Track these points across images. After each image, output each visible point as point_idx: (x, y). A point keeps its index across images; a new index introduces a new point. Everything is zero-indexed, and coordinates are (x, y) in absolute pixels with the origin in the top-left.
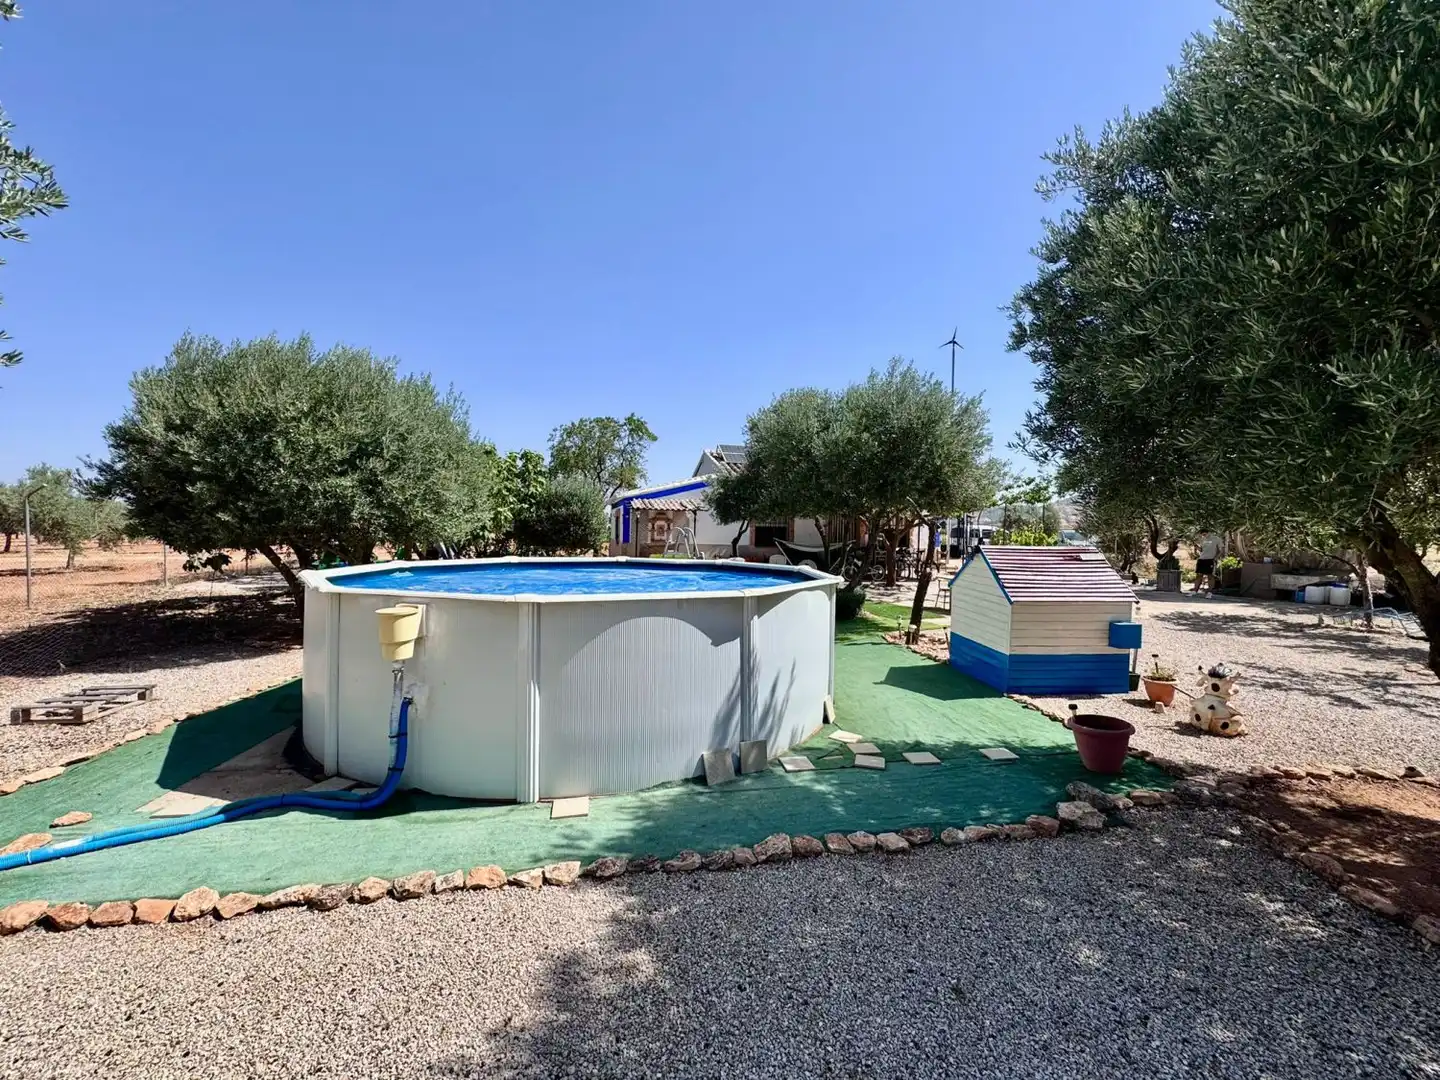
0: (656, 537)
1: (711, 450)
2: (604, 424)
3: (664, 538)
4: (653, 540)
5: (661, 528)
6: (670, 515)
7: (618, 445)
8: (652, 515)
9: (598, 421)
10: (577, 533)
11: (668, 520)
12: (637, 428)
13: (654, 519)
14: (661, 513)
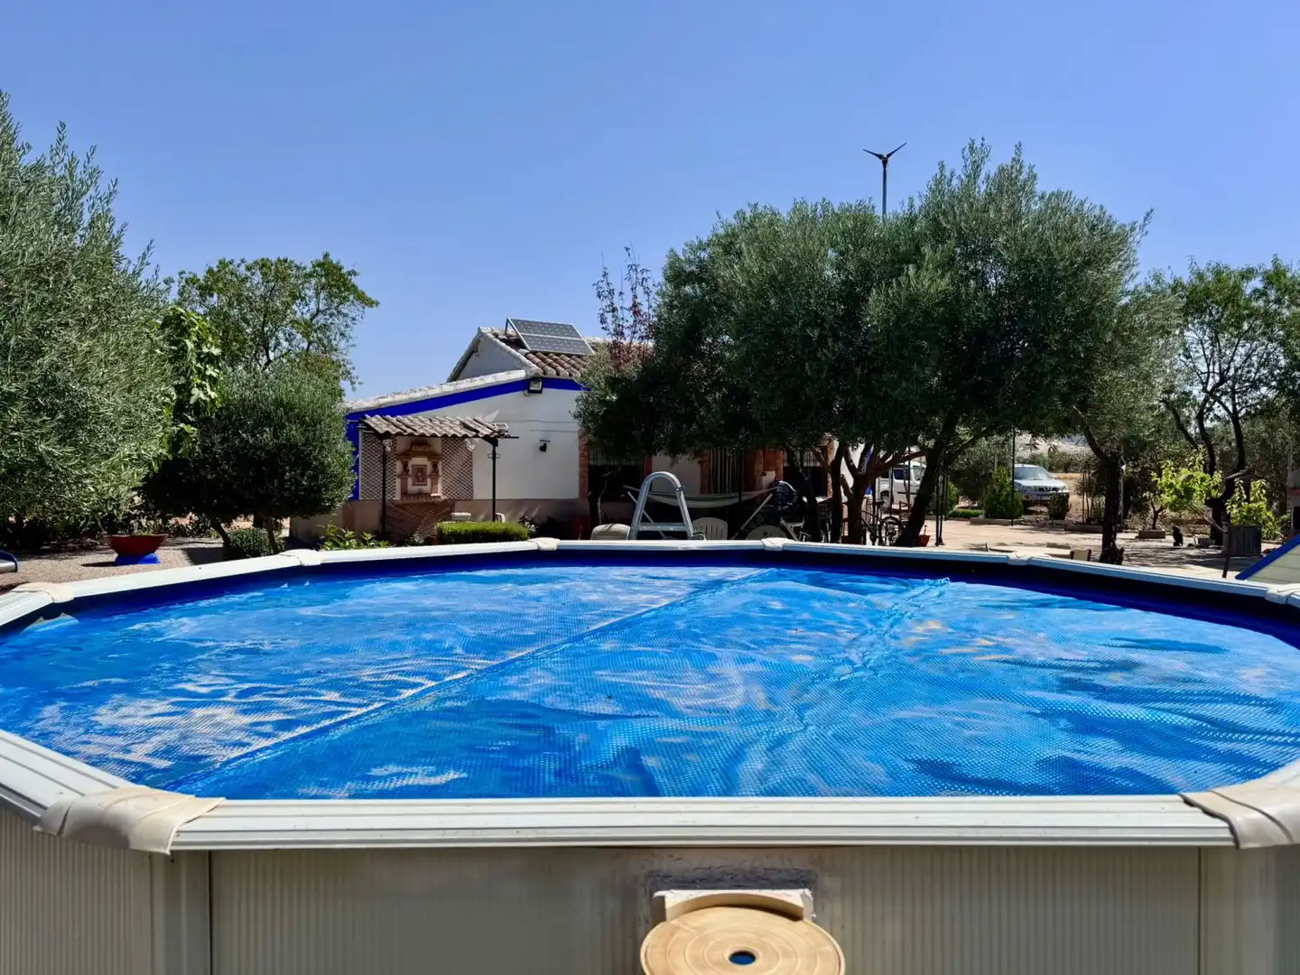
0: (412, 488)
1: (493, 326)
2: (276, 272)
3: (426, 489)
4: (404, 493)
5: (421, 469)
6: (437, 446)
7: (301, 311)
8: (402, 445)
9: (264, 265)
10: (298, 484)
11: (434, 457)
12: (335, 281)
13: (406, 455)
14: (420, 443)
